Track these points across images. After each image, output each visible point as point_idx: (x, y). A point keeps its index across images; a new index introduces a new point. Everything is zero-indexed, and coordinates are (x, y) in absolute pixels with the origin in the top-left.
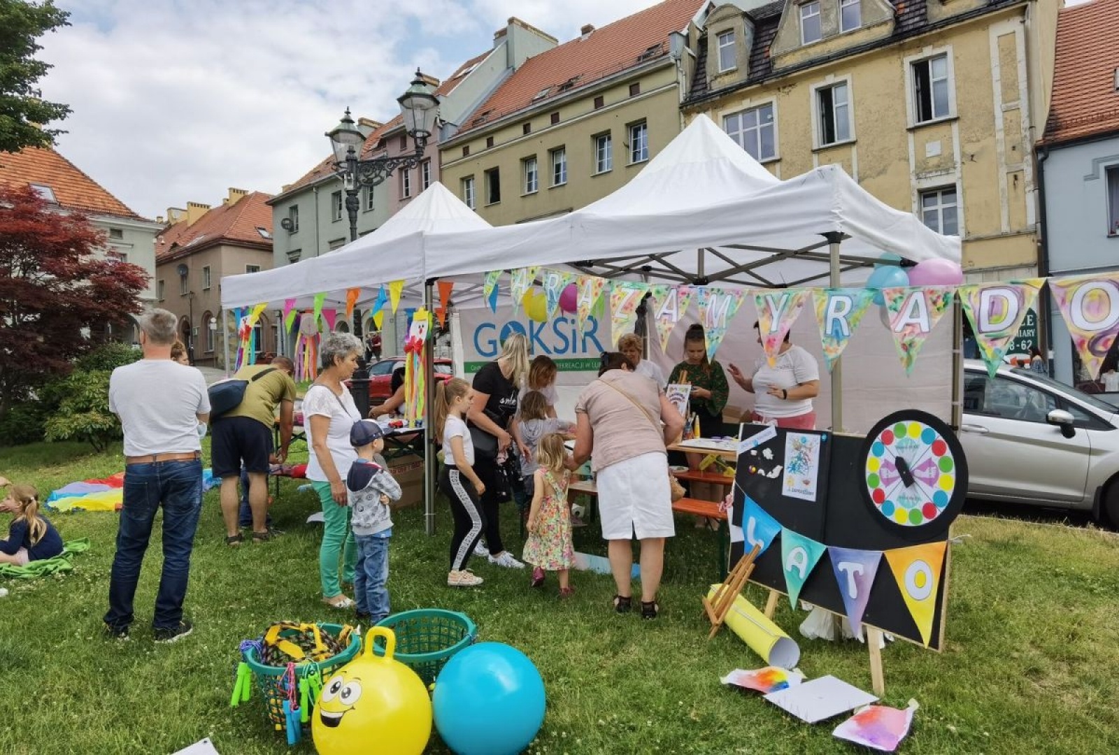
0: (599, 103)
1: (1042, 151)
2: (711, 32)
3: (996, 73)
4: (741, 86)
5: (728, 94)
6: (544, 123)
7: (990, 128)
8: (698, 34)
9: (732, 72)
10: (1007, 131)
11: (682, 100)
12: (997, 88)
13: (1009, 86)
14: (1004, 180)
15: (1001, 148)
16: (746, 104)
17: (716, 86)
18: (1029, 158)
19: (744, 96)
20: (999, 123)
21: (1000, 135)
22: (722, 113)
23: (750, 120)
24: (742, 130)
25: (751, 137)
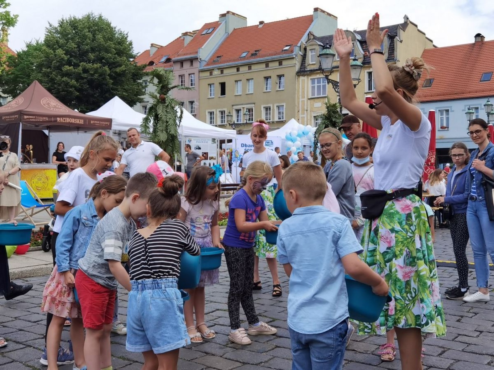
0: (267, 66)
2: (308, 48)
4: (317, 70)
5: (312, 72)
6: (246, 69)
8: (304, 46)
9: (314, 64)
11: (297, 71)
16: (318, 76)
17: (309, 68)
19: (317, 73)
22: (310, 78)
23: (319, 82)
24: (316, 85)
25: (319, 87)
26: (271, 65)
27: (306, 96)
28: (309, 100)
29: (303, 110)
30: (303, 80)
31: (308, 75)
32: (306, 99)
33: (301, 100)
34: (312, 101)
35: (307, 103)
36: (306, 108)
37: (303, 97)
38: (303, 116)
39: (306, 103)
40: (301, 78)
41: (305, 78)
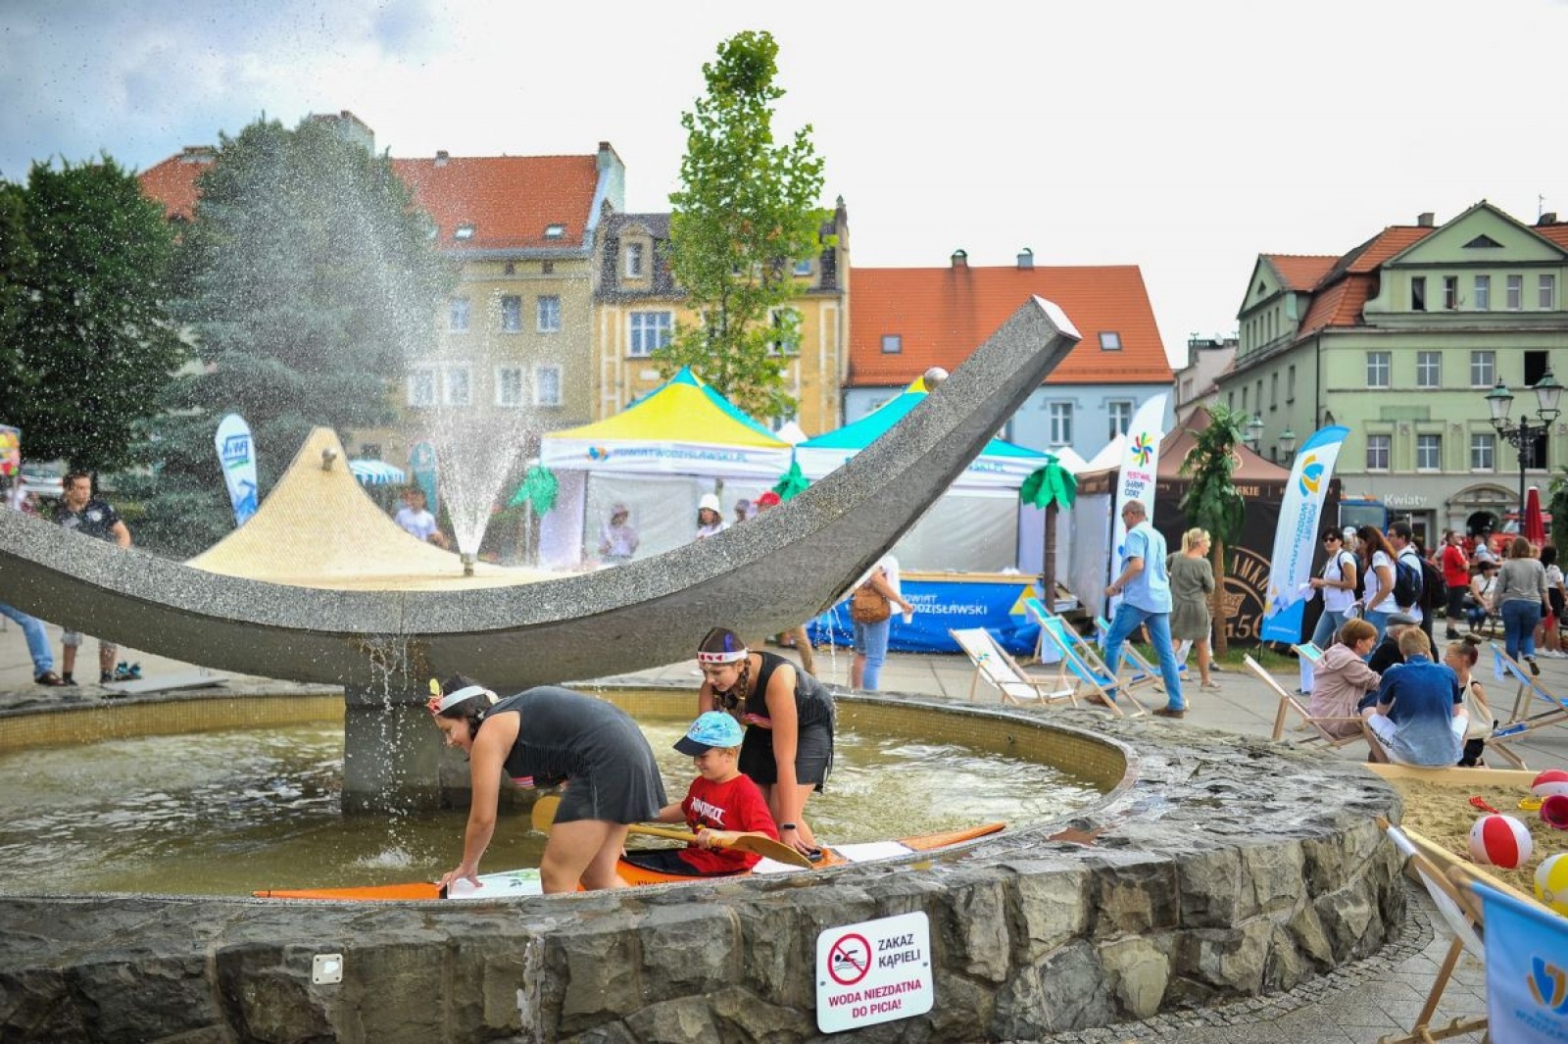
0: (510, 270)
1: (847, 387)
2: (624, 241)
3: (823, 332)
4: (646, 293)
5: (638, 297)
7: (817, 366)
10: (828, 369)
11: (592, 290)
12: (823, 343)
13: (830, 343)
14: (824, 403)
15: (823, 381)
16: (650, 308)
17: (625, 288)
18: (837, 391)
19: (648, 302)
20: (823, 364)
21: (823, 373)
22: (629, 310)
23: (651, 321)
24: (643, 327)
25: (651, 334)
26: (519, 268)
27: (618, 351)
28: (627, 365)
29: (612, 383)
30: (611, 317)
31: (623, 304)
32: (617, 359)
33: (605, 358)
34: (636, 365)
35: (622, 369)
36: (618, 379)
37: (611, 352)
38: (612, 398)
39: (618, 367)
40: (605, 309)
41: (617, 310)
